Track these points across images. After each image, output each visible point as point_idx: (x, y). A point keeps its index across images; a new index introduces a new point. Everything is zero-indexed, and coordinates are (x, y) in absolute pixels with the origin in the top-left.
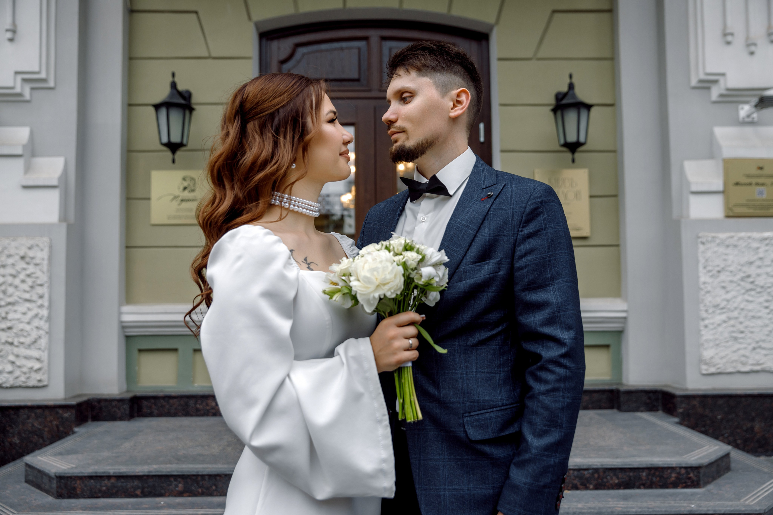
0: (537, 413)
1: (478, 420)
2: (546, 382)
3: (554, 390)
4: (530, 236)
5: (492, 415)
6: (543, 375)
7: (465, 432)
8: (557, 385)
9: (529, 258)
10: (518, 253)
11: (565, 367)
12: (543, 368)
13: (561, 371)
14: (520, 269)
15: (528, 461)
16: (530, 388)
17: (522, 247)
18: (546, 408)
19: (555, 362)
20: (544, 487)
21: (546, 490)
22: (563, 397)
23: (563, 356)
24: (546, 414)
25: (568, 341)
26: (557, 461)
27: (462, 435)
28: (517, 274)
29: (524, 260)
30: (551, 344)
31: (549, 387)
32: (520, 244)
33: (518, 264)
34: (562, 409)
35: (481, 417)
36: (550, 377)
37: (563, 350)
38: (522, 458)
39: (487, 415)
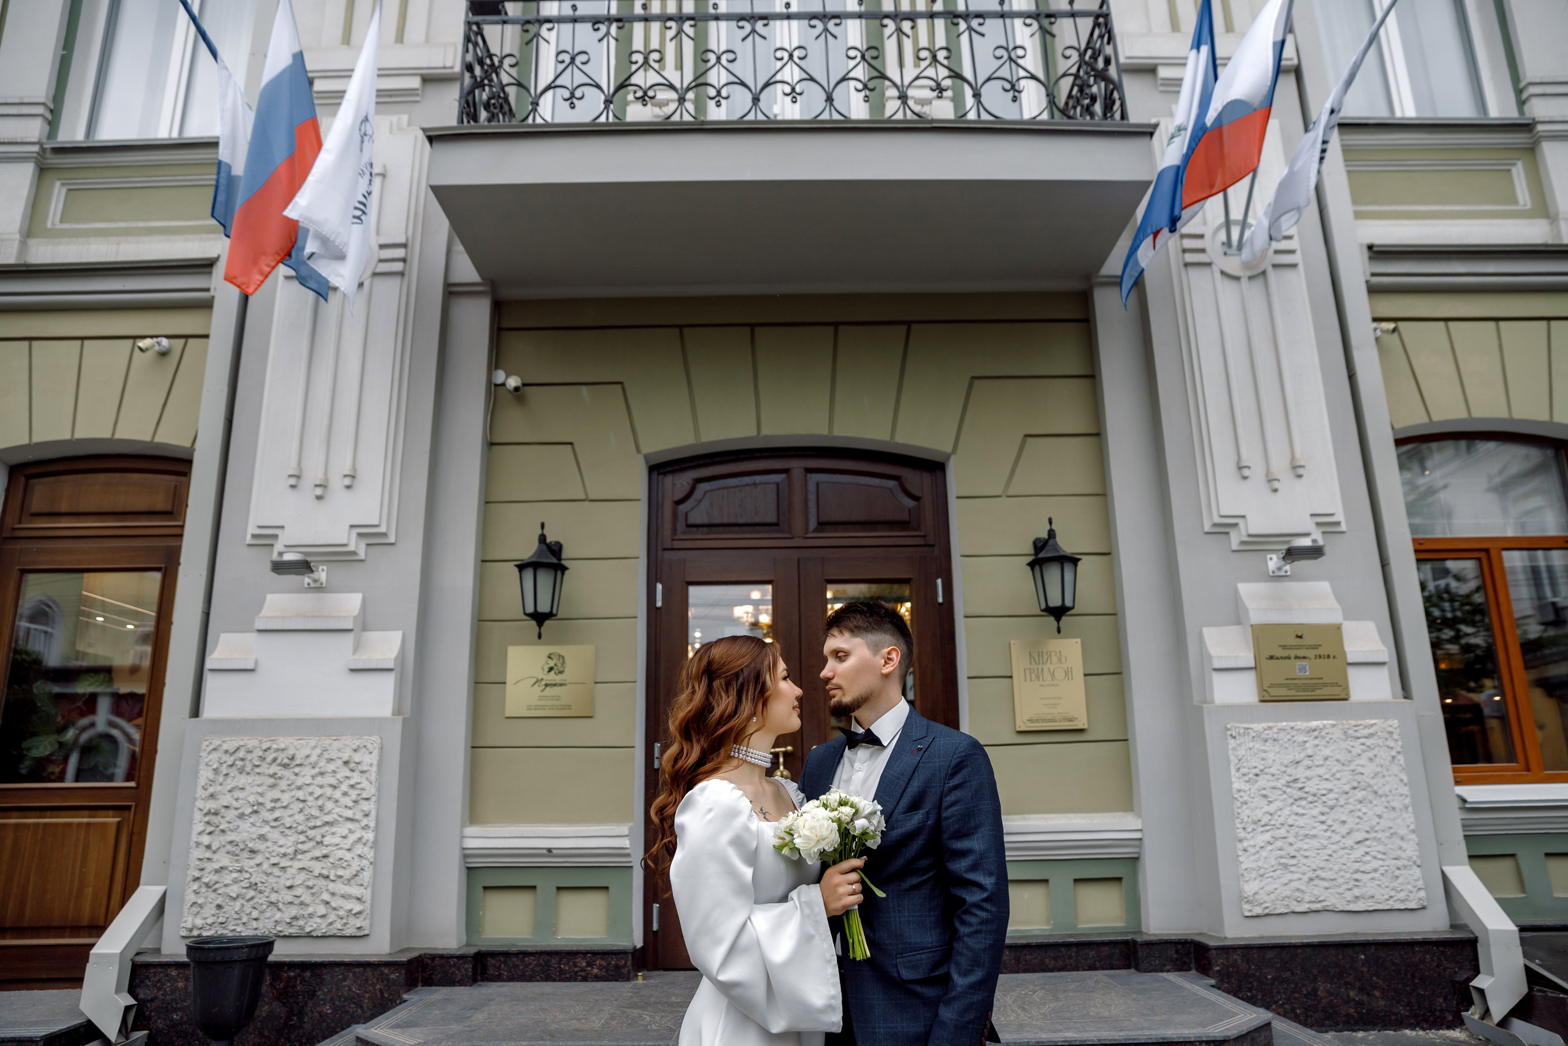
0: (962, 954)
1: (909, 961)
2: (970, 925)
3: (977, 932)
4: (955, 788)
5: (923, 956)
6: (968, 918)
7: (898, 972)
8: (979, 927)
9: (954, 808)
10: (944, 804)
11: (987, 910)
12: (967, 912)
13: (983, 914)
14: (947, 818)
15: (954, 999)
16: (956, 931)
17: (948, 798)
18: (969, 948)
19: (977, 906)
20: (969, 1022)
21: (971, 1026)
22: (985, 939)
23: (985, 900)
24: (970, 954)
25: (989, 887)
26: (980, 998)
27: (896, 975)
28: (944, 823)
29: (950, 810)
30: (975, 889)
31: (972, 929)
32: (946, 796)
33: (945, 814)
34: (985, 950)
35: (912, 958)
36: (973, 920)
37: (985, 895)
38: (949, 996)
39: (918, 957)
